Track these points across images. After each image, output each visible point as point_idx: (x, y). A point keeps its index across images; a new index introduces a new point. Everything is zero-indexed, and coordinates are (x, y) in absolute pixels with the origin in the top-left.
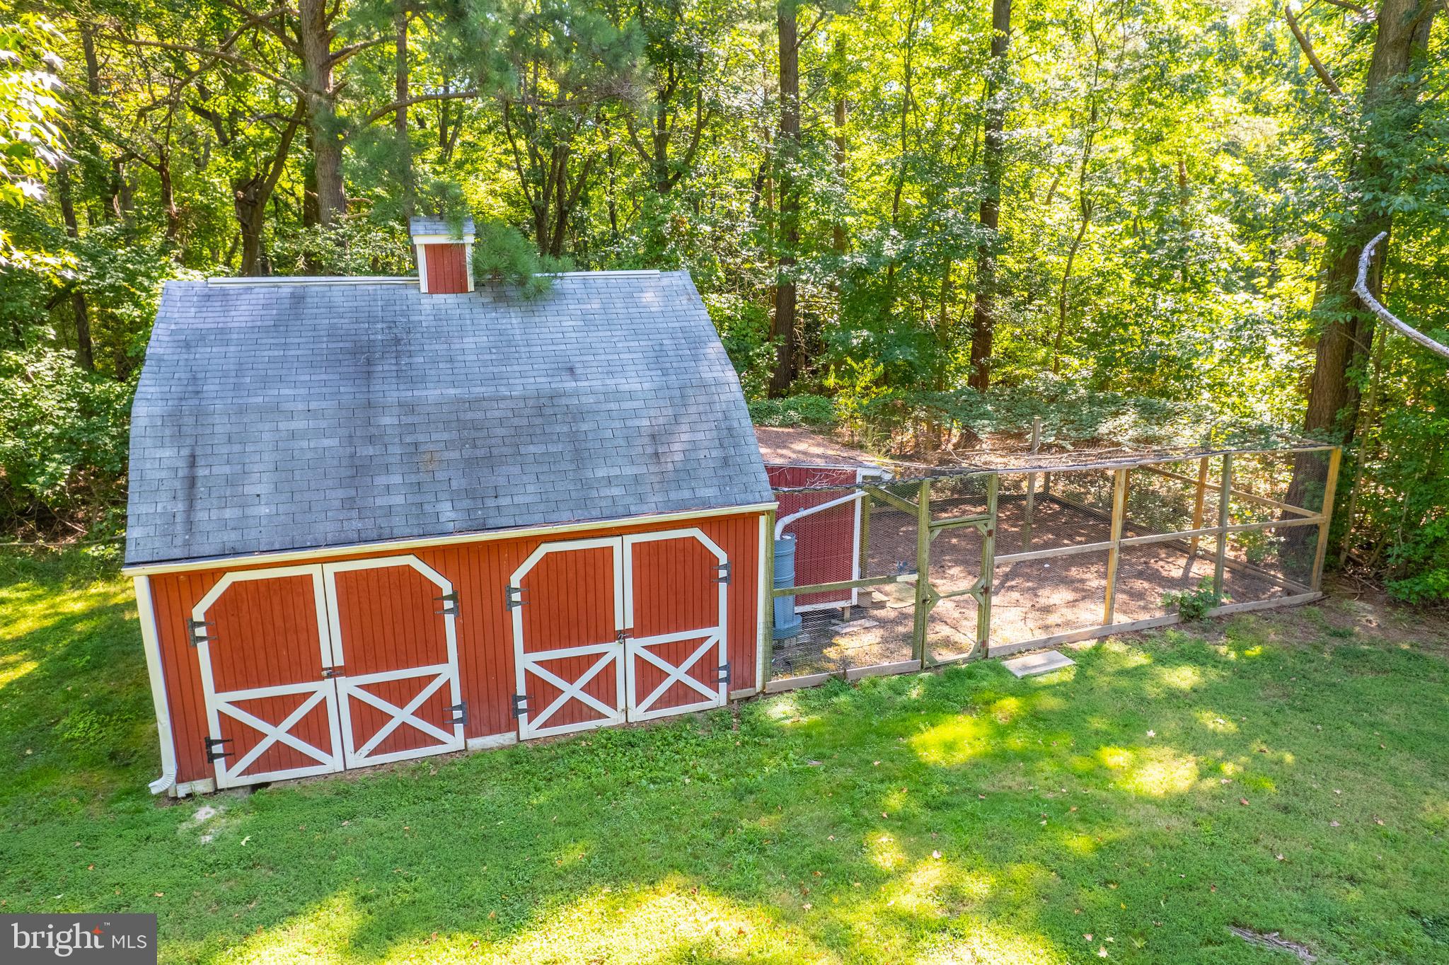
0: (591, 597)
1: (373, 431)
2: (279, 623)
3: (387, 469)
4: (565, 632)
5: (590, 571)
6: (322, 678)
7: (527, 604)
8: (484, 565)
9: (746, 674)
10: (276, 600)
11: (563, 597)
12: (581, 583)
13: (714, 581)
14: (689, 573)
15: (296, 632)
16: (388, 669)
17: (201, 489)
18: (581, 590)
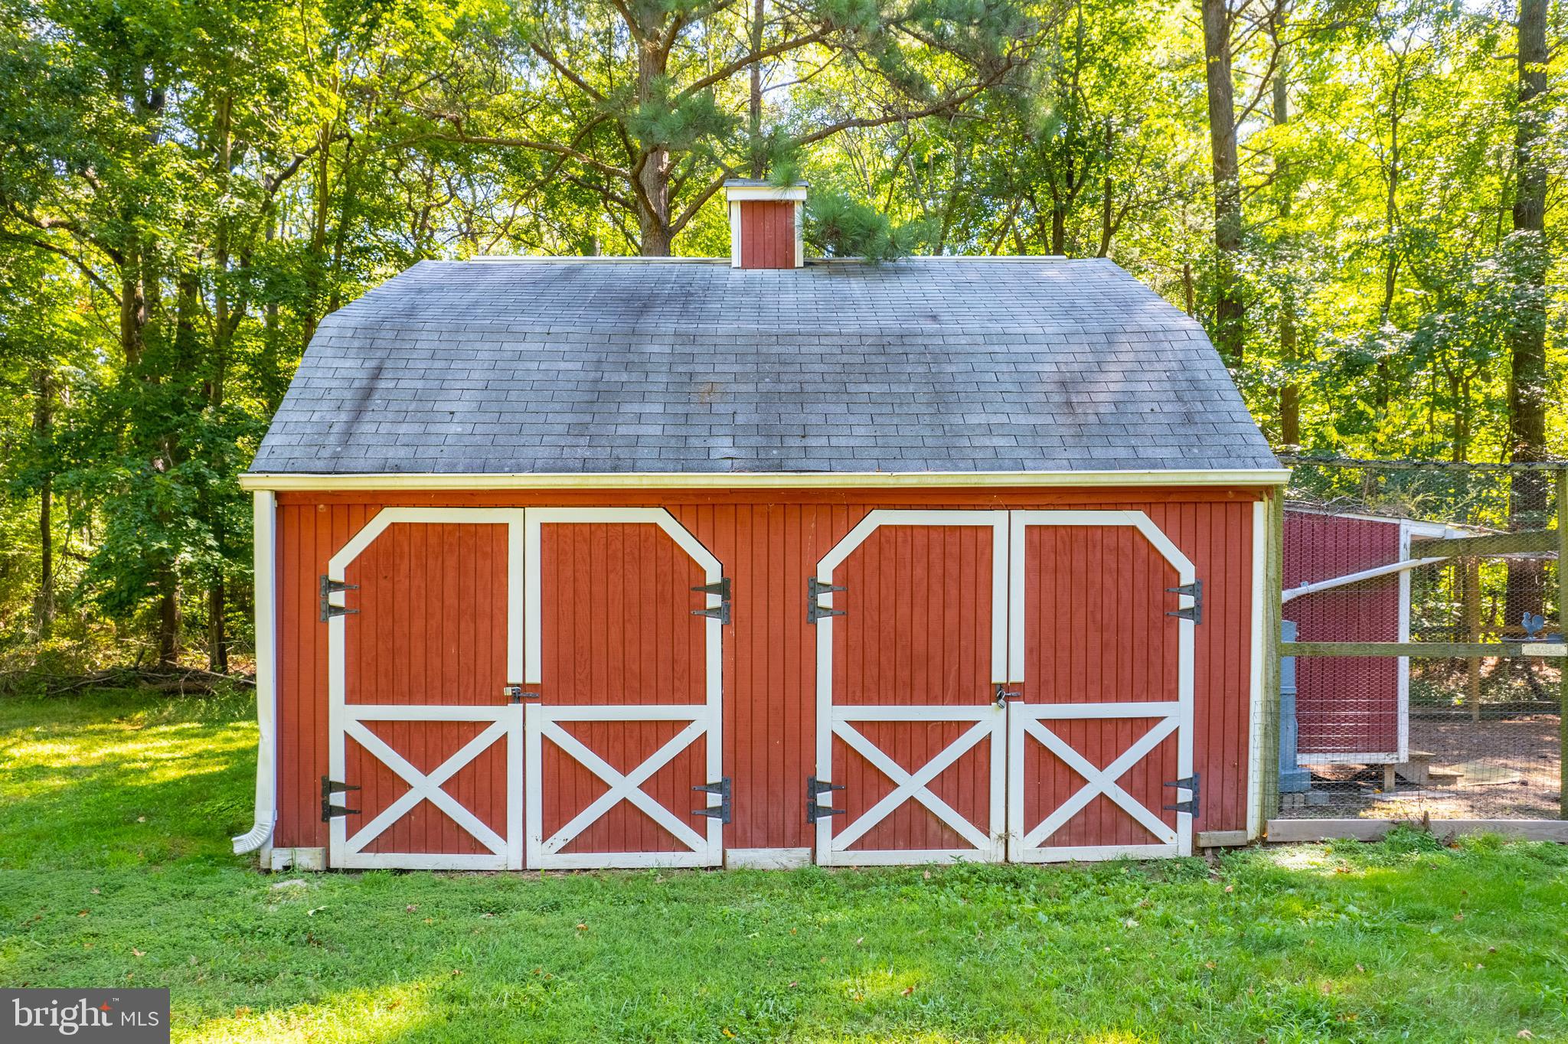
0: (951, 615)
1: (631, 357)
2: (451, 600)
3: (643, 397)
4: (904, 674)
5: (952, 567)
6: (504, 701)
7: (842, 613)
8: (777, 540)
9: (1229, 801)
10: (451, 562)
11: (904, 610)
12: (937, 587)
13: (1170, 615)
14: (1126, 595)
15: (474, 618)
16: (609, 701)
17: (377, 401)
18: (936, 602)
